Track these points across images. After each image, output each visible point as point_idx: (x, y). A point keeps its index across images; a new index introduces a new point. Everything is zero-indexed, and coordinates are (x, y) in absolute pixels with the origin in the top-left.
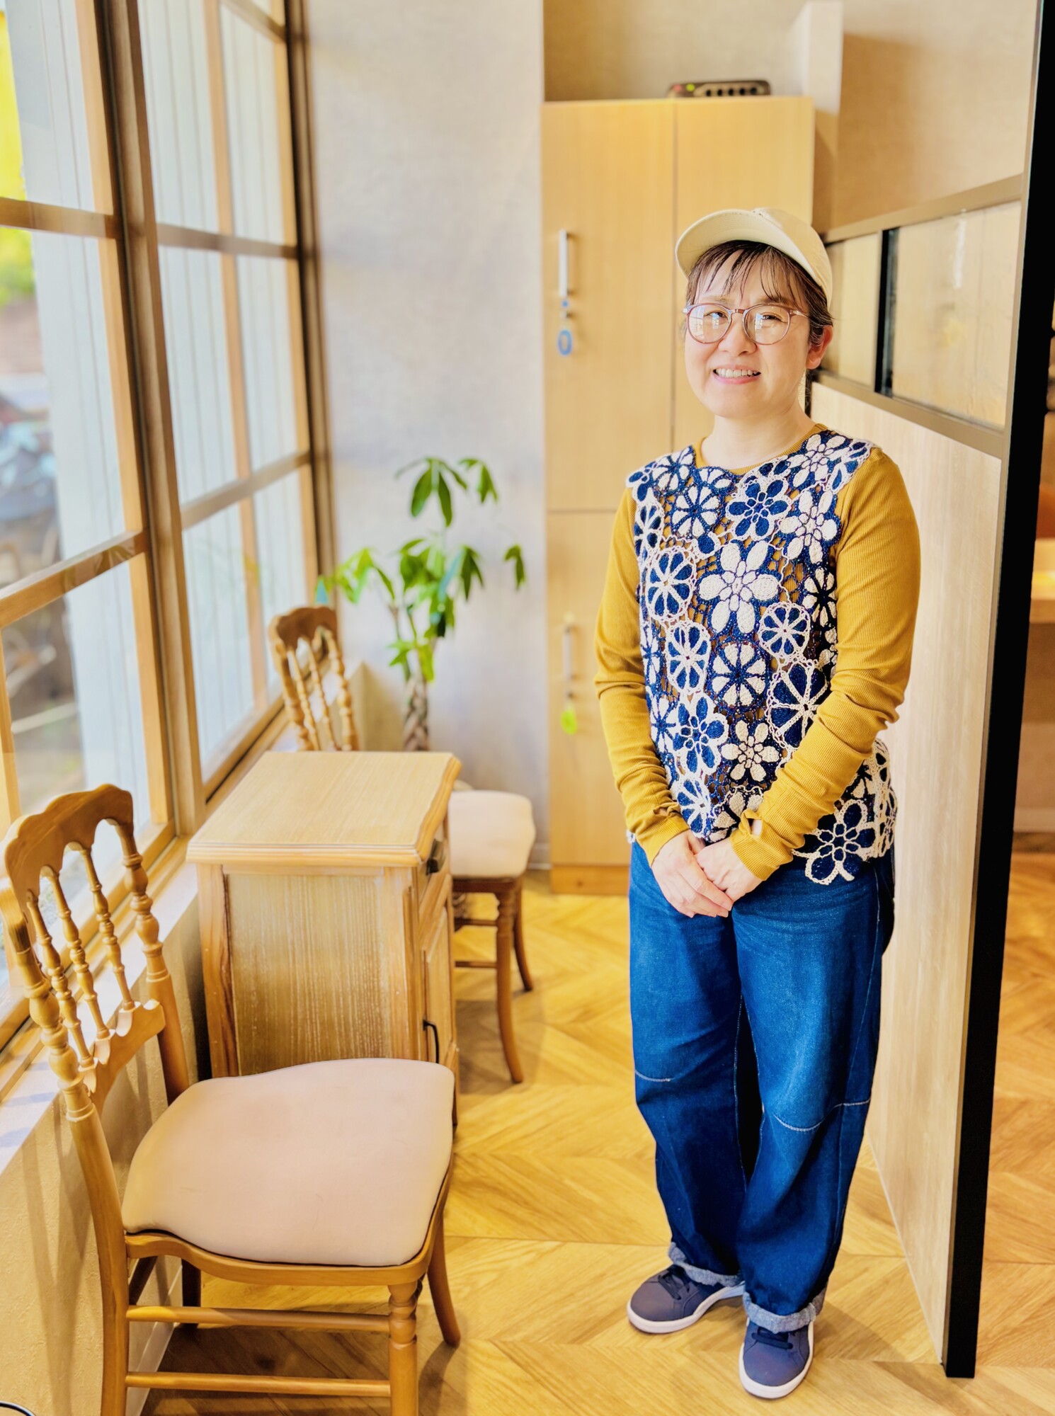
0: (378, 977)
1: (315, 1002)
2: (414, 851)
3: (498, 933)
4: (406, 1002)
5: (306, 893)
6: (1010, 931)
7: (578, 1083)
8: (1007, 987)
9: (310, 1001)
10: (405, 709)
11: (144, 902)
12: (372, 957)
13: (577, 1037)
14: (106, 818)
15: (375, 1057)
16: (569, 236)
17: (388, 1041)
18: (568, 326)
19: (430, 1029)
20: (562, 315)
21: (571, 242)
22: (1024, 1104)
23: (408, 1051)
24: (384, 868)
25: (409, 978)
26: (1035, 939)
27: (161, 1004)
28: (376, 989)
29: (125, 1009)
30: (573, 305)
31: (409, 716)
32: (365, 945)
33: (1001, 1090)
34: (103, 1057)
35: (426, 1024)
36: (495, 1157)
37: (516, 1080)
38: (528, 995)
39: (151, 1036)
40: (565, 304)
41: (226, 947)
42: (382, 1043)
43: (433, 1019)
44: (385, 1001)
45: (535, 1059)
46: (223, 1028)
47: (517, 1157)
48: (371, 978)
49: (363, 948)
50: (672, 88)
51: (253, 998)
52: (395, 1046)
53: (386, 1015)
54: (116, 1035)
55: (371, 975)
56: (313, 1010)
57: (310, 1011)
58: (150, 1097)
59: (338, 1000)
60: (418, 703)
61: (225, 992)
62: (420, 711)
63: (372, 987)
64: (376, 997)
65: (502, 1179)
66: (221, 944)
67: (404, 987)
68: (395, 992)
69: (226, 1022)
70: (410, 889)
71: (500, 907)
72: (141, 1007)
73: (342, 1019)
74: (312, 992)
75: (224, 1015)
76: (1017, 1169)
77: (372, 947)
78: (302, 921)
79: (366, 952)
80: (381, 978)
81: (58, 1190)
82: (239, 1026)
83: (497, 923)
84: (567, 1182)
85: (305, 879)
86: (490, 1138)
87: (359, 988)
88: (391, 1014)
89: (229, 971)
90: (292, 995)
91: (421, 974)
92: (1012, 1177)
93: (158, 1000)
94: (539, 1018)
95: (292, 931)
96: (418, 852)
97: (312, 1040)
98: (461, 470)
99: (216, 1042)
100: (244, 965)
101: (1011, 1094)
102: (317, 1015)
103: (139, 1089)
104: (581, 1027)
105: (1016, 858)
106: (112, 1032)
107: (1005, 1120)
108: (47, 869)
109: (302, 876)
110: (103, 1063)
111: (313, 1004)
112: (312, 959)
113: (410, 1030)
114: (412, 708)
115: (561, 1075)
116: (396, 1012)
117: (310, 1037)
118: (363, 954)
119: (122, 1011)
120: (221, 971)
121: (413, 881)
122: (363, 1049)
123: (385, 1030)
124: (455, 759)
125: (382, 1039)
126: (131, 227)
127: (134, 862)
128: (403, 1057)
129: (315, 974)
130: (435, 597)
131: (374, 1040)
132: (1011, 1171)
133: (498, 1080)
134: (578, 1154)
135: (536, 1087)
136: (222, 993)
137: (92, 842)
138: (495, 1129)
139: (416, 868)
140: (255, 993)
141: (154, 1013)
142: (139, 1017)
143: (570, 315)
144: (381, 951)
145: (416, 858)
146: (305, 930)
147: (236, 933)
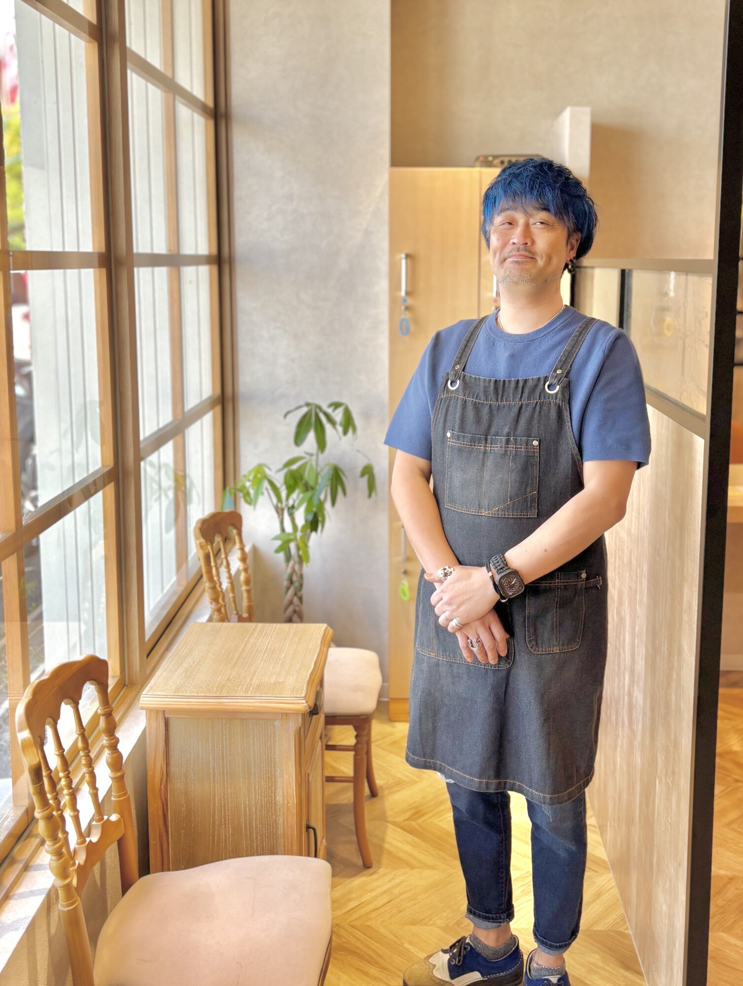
0: (275, 793)
1: (228, 812)
2: (304, 701)
3: (355, 756)
4: (295, 811)
5: (224, 731)
6: (719, 748)
7: (412, 867)
8: (718, 789)
9: (225, 810)
10: (285, 583)
11: (113, 741)
12: (271, 779)
13: (411, 831)
14: (89, 680)
15: (271, 854)
16: (408, 256)
17: (281, 841)
18: (407, 315)
19: (311, 831)
20: (403, 308)
21: (409, 261)
22: (731, 879)
23: (295, 848)
24: (282, 713)
25: (298, 794)
26: (735, 753)
27: (121, 817)
28: (273, 802)
29: (96, 822)
30: (410, 301)
31: (288, 588)
32: (266, 770)
33: (717, 870)
34: (81, 859)
35: (308, 827)
36: (352, 926)
37: (367, 866)
38: (374, 799)
39: (114, 842)
40: (405, 301)
41: (165, 771)
42: (276, 842)
43: (313, 824)
44: (280, 811)
45: (381, 848)
46: (160, 831)
47: (369, 926)
48: (270, 794)
49: (265, 772)
50: (477, 158)
51: (183, 809)
52: (286, 844)
53: (280, 821)
54: (90, 841)
55: (270, 791)
56: (227, 817)
57: (225, 818)
58: (107, 888)
59: (245, 811)
60: (295, 578)
61: (163, 805)
62: (297, 584)
63: (270, 801)
64: (273, 808)
65: (359, 944)
66: (162, 769)
67: (293, 801)
68: (288, 804)
69: (162, 827)
70: (300, 729)
71: (357, 737)
72: (108, 819)
73: (248, 825)
74: (226, 804)
75: (161, 822)
76: (728, 930)
77: (271, 771)
78: (221, 752)
79: (267, 775)
80: (277, 794)
81: (47, 962)
82: (171, 831)
83: (355, 748)
84: (407, 945)
85: (224, 721)
86: (349, 911)
87: (261, 801)
88: (284, 820)
89: (166, 789)
90: (212, 807)
91: (306, 791)
92: (724, 935)
93: (119, 814)
94: (382, 818)
95: (214, 759)
96: (307, 702)
97: (225, 840)
98: (330, 411)
99: (154, 843)
100: (178, 785)
101: (723, 872)
102: (230, 821)
103: (101, 882)
104: (413, 823)
105: (721, 691)
106: (88, 840)
107: (719, 892)
108: (49, 720)
109: (222, 719)
110: (81, 864)
111: (227, 813)
112: (227, 781)
113: (297, 833)
114: (291, 582)
115: (400, 862)
116: (287, 818)
117: (224, 838)
118: (265, 776)
119: (94, 823)
120: (161, 789)
121: (302, 724)
122: (263, 846)
123: (279, 832)
124: (329, 628)
125: (276, 838)
126: (116, 259)
127: (108, 711)
128: (292, 854)
129: (230, 791)
130: (310, 501)
131: (270, 840)
132: (723, 931)
133: (354, 866)
134: (413, 923)
135: (382, 871)
136: (160, 805)
137: (80, 698)
138: (353, 904)
139: (304, 714)
140: (185, 805)
141: (117, 823)
142: (106, 827)
143: (407, 308)
144: (277, 774)
145: (305, 706)
146: (223, 758)
147: (173, 761)
